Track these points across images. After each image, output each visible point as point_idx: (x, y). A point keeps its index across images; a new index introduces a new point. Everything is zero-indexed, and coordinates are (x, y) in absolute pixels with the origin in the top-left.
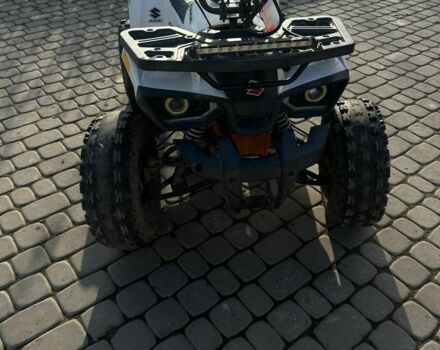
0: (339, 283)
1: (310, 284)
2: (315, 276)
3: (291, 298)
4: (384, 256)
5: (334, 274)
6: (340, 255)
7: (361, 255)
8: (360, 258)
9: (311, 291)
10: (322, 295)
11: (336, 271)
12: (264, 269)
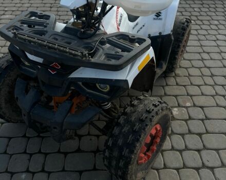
12: (60, 170)
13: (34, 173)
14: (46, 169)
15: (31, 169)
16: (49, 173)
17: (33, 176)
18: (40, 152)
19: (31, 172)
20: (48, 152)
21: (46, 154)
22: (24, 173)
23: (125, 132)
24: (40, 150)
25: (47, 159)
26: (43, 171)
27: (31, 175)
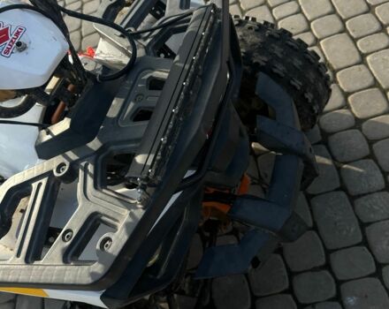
0: (361, 170)
1: (353, 199)
2: (343, 188)
3: (363, 226)
4: (343, 115)
5: (348, 170)
6: (326, 152)
7: (333, 133)
8: (336, 136)
9: (361, 201)
10: (370, 193)
11: (345, 166)
12: (316, 235)
13: (339, 283)
14: (322, 262)
15: (333, 293)
16: (328, 252)
17: (343, 282)
18: (290, 291)
19: (338, 291)
20: (285, 273)
21: (291, 274)
22: (345, 303)
23: (282, 53)
24: (285, 292)
25: (301, 270)
26: (328, 266)
27: (343, 287)
